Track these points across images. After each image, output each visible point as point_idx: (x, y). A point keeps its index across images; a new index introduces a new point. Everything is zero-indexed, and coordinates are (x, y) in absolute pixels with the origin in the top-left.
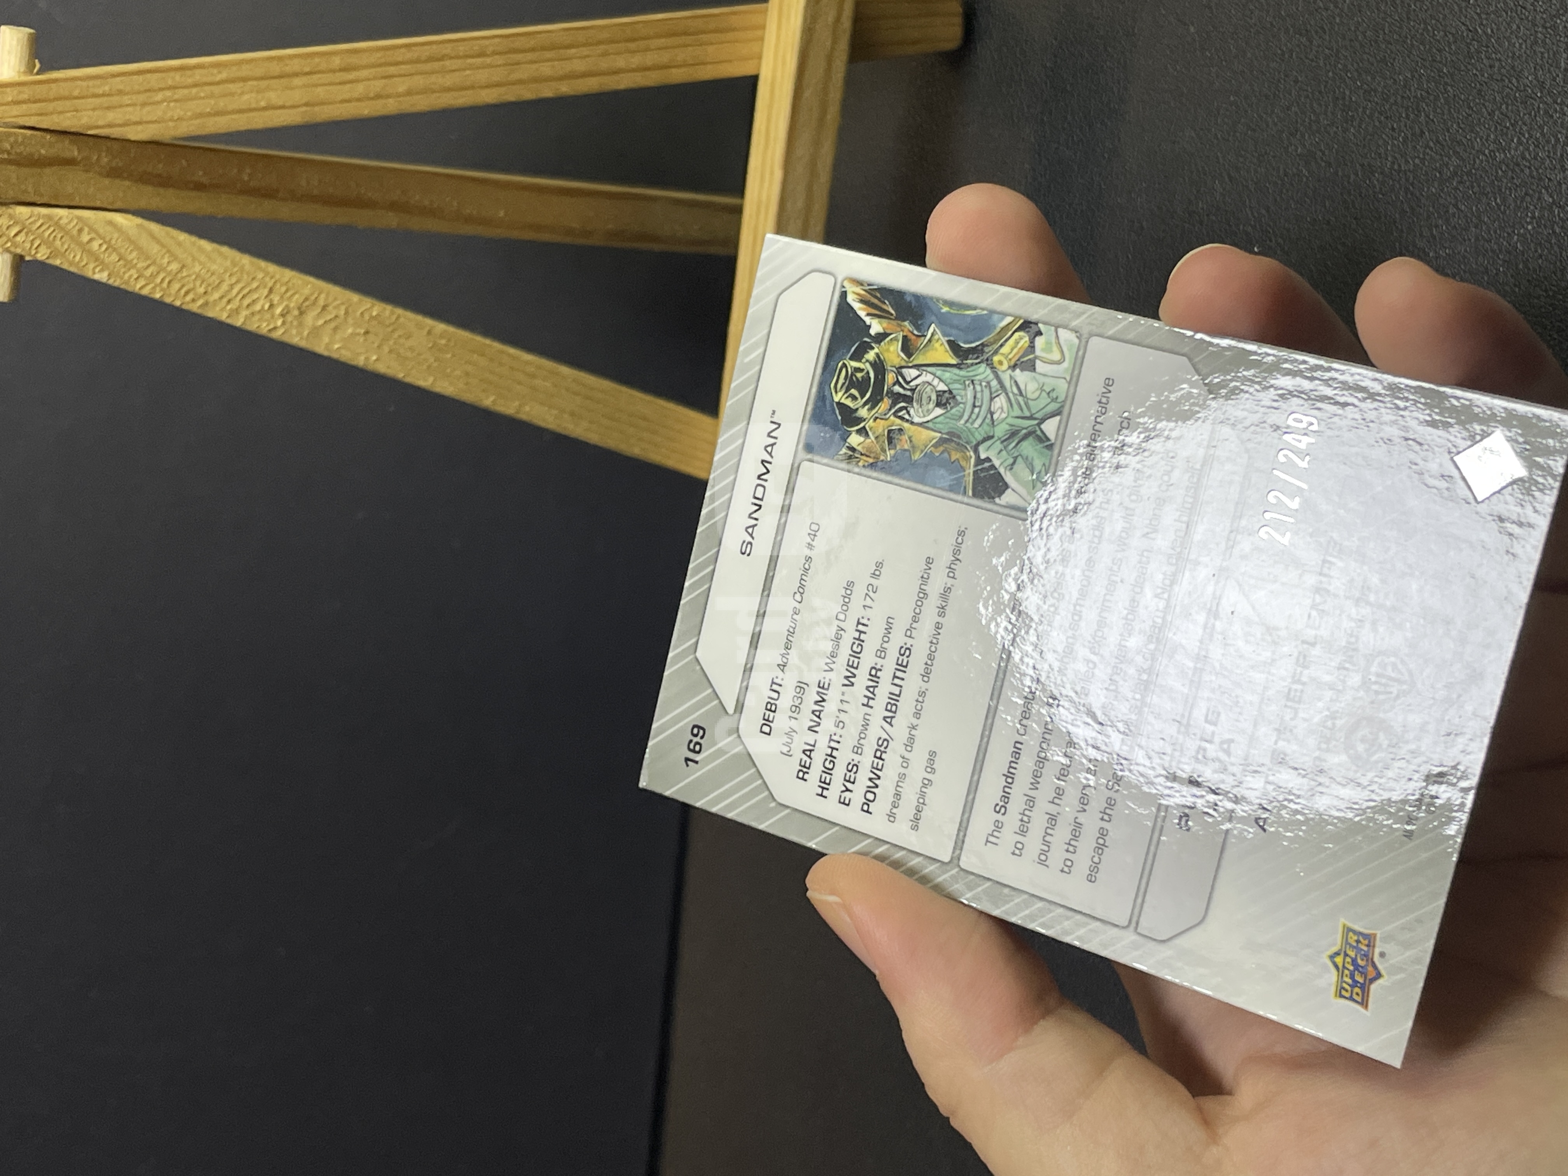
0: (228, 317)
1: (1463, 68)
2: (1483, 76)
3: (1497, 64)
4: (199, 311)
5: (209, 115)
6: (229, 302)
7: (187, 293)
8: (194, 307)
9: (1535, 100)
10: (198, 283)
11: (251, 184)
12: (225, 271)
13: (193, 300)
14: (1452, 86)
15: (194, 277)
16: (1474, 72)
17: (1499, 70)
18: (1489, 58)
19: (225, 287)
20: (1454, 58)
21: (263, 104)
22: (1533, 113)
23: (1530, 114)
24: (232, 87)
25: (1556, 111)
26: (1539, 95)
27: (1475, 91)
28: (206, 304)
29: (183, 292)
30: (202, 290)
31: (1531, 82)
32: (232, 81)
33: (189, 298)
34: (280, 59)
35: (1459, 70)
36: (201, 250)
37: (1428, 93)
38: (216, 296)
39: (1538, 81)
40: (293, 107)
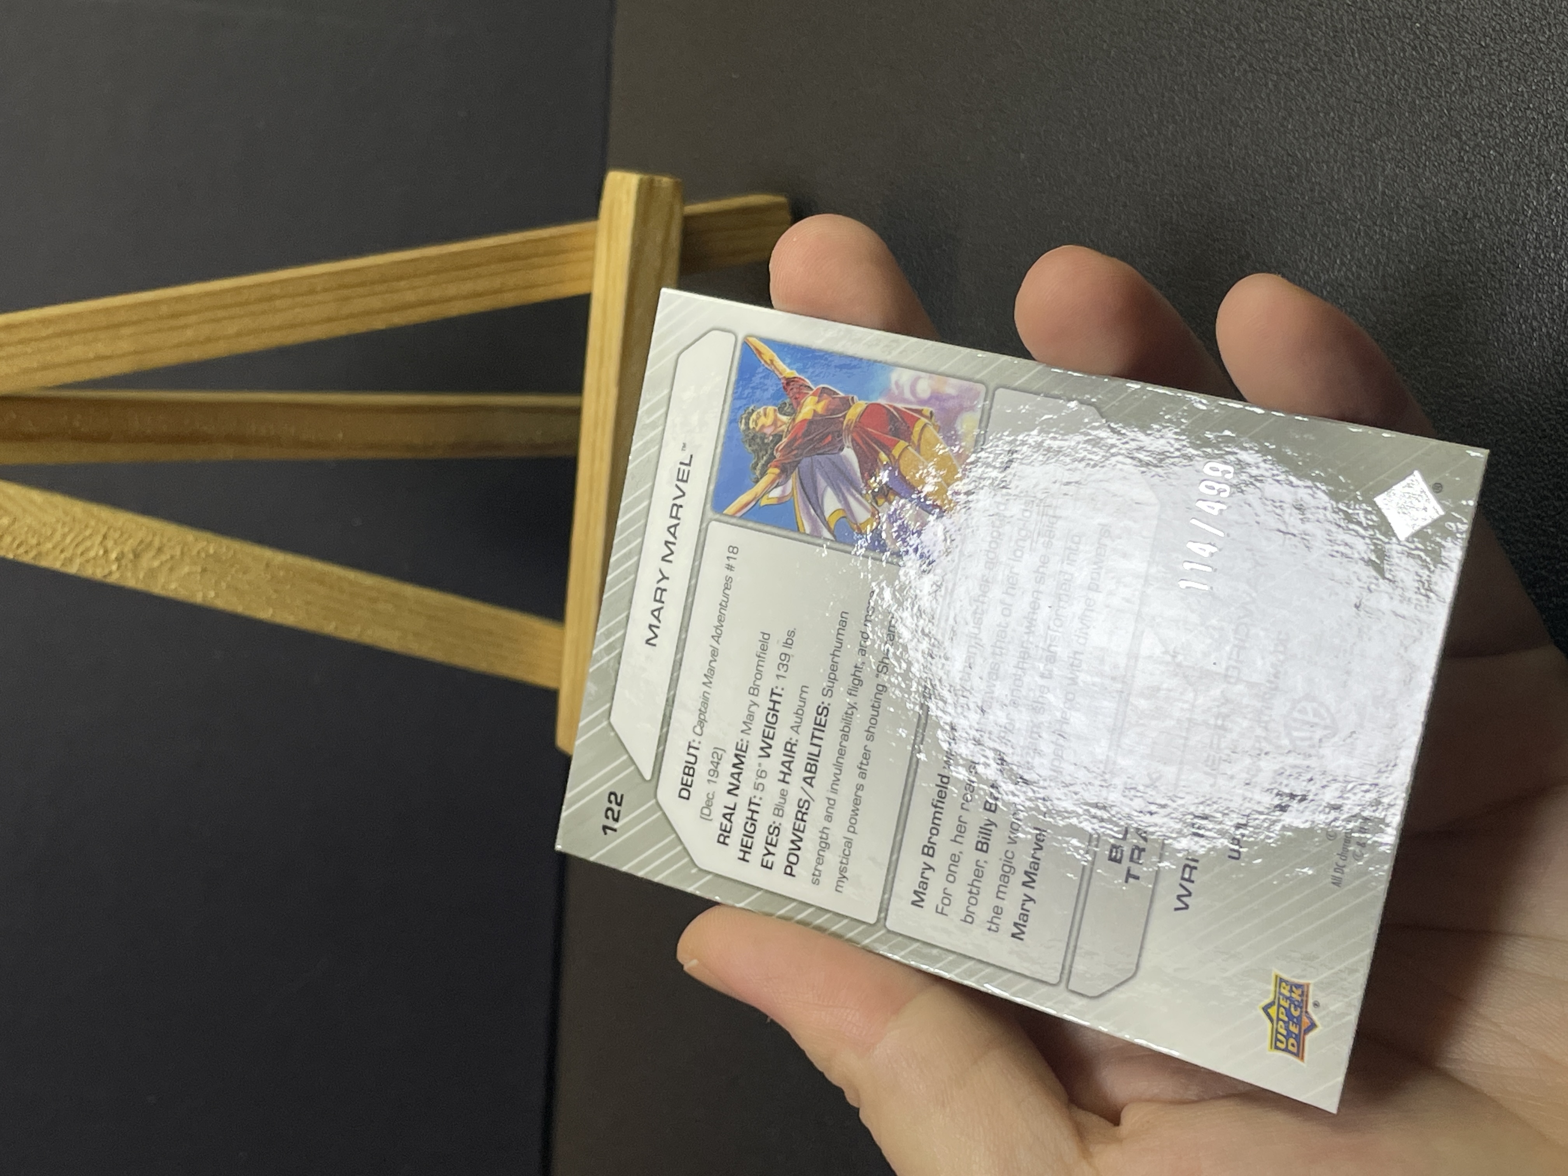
0: (63, 565)
1: (1284, 191)
2: (1304, 199)
3: (1317, 188)
4: (32, 562)
5: (36, 370)
6: (62, 551)
7: (19, 546)
8: (28, 559)
9: (1356, 222)
10: (30, 535)
11: (82, 429)
12: (58, 521)
13: (26, 552)
14: (1275, 209)
15: (26, 529)
16: (1296, 195)
17: (1319, 192)
18: (1309, 181)
19: (58, 536)
20: (1275, 182)
21: (91, 355)
22: (1354, 235)
23: (1351, 236)
24: (59, 341)
25: (1375, 231)
26: (1359, 217)
27: (1297, 214)
28: (39, 554)
29: (15, 545)
30: (34, 541)
31: (1350, 204)
32: (59, 335)
33: (21, 550)
34: (107, 311)
35: (1281, 194)
36: (32, 502)
37: (1253, 216)
38: (49, 545)
39: (1357, 203)
40: (123, 355)
